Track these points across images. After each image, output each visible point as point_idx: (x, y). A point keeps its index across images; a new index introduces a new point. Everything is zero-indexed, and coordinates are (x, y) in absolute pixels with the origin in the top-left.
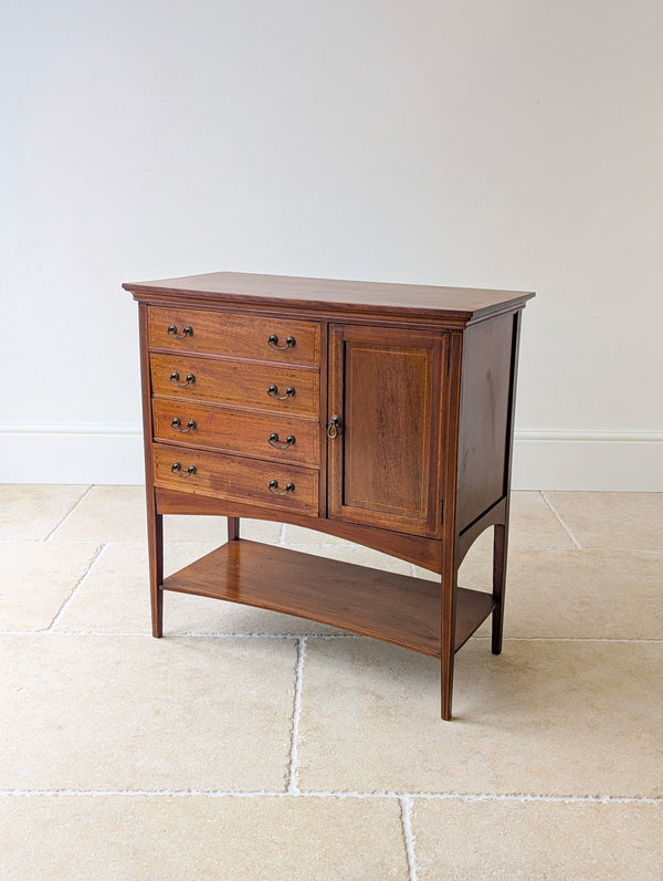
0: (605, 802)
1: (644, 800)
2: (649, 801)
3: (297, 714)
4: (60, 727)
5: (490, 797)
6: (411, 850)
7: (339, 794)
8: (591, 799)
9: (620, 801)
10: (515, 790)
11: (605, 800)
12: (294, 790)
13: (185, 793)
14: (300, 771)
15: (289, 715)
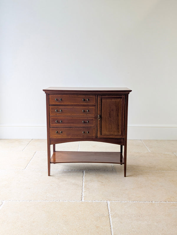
0: (153, 202)
1: (163, 202)
3: (83, 186)
4: (29, 188)
5: (128, 201)
6: (110, 212)
7: (93, 201)
8: (150, 202)
9: (157, 202)
10: (133, 200)
11: (154, 202)
12: (83, 200)
13: (59, 201)
14: (84, 197)
15: (81, 186)
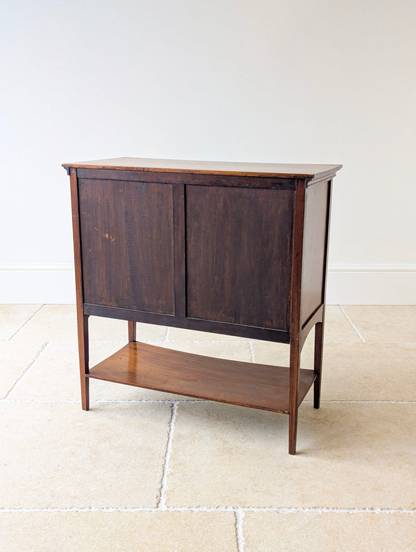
0: (377, 512)
1: (405, 511)
2: (408, 511)
3: (168, 454)
4: (5, 465)
5: (297, 510)
6: (241, 548)
7: (193, 509)
8: (367, 510)
9: (387, 512)
10: (315, 505)
11: (377, 511)
12: (163, 506)
13: (87, 509)
14: (168, 493)
15: (163, 455)
